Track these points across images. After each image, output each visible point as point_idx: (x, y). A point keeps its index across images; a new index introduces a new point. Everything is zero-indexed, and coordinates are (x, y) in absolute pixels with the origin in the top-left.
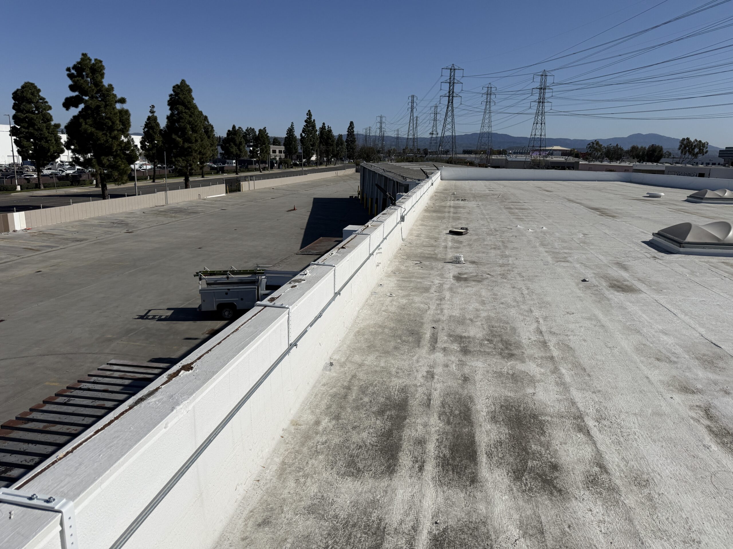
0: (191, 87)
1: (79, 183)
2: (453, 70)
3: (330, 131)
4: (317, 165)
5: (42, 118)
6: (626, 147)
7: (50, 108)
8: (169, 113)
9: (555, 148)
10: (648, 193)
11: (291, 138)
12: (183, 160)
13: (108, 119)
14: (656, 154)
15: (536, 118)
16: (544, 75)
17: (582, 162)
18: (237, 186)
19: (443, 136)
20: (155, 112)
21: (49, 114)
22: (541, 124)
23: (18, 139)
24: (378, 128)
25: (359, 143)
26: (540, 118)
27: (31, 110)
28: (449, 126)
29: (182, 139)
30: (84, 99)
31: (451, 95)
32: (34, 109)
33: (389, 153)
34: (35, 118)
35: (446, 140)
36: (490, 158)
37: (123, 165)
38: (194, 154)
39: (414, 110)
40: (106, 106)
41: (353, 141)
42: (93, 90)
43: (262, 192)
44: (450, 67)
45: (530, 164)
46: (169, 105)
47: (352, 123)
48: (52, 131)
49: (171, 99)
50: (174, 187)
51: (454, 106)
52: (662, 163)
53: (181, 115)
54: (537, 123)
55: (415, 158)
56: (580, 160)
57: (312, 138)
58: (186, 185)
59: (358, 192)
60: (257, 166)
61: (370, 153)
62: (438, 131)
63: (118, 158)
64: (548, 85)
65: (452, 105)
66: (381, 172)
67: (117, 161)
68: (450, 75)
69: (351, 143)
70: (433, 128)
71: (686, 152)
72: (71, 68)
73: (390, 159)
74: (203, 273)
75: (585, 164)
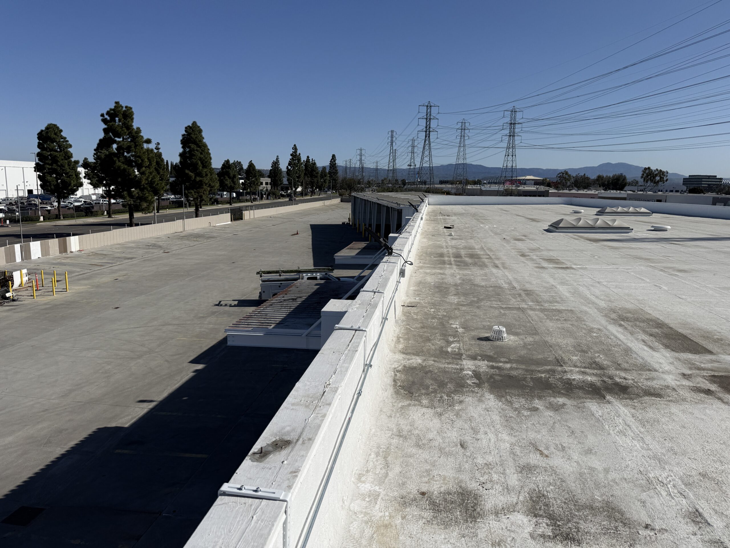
0: (201, 128)
2: (429, 107)
3: (314, 164)
4: (302, 196)
5: (64, 155)
6: (593, 176)
7: (71, 146)
8: (181, 150)
9: (528, 177)
10: (573, 211)
11: (276, 171)
12: (195, 192)
13: (138, 157)
14: (620, 183)
15: (507, 150)
16: (514, 111)
17: (552, 191)
18: (239, 215)
19: (422, 167)
20: (160, 148)
21: (69, 151)
22: (512, 156)
23: (41, 174)
24: (358, 160)
25: (341, 174)
26: (511, 150)
27: (54, 149)
28: (427, 159)
29: (194, 174)
30: (116, 140)
31: (428, 131)
32: (57, 148)
33: (369, 184)
34: (58, 156)
35: (424, 171)
36: (466, 188)
37: (150, 197)
38: (205, 187)
39: (394, 144)
40: (136, 146)
42: (126, 132)
44: (426, 104)
45: (503, 193)
46: (182, 143)
47: (334, 156)
48: (72, 167)
49: (183, 139)
50: (189, 216)
51: (431, 140)
52: (626, 191)
53: (193, 152)
54: (508, 155)
55: (395, 188)
56: (551, 188)
57: (298, 170)
58: (197, 215)
59: (349, 219)
60: (248, 197)
61: (351, 184)
62: (416, 163)
63: (145, 190)
64: (518, 120)
65: (429, 139)
66: (375, 200)
67: (145, 193)
68: (427, 112)
69: (334, 174)
70: (411, 160)
71: (648, 180)
72: (105, 114)
73: (371, 190)
74: (263, 272)
75: (555, 192)
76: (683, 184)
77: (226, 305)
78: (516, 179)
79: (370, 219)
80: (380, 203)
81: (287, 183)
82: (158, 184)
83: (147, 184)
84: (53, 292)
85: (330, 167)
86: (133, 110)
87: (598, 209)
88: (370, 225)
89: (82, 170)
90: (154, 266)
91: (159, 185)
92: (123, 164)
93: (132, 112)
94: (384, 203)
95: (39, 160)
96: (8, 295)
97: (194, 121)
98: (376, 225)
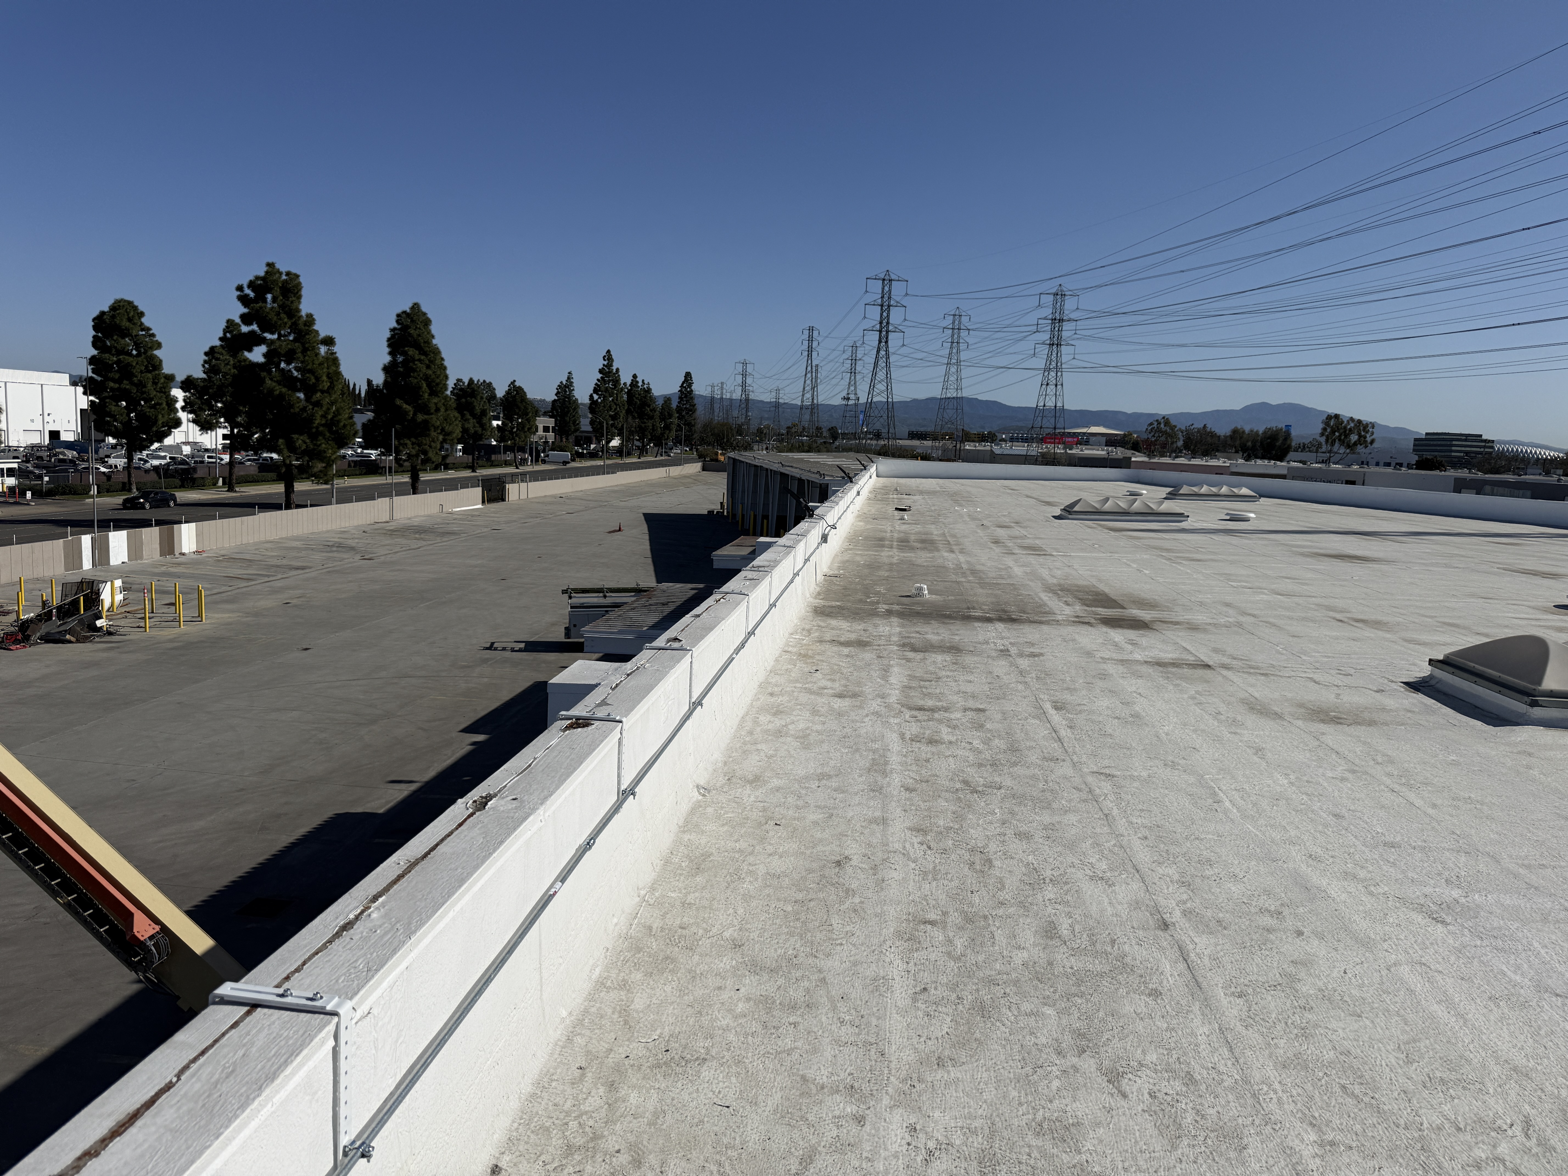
0: (430, 316)
1: (194, 483)
2: (887, 281)
3: (649, 390)
4: (621, 456)
5: (146, 363)
6: (1223, 430)
7: (159, 345)
8: (387, 359)
9: (1094, 430)
10: (1128, 491)
11: (567, 403)
12: (413, 444)
13: (308, 373)
14: (1278, 443)
15: (1046, 374)
16: (1059, 295)
17: (1138, 458)
18: (500, 491)
19: (871, 403)
21: (157, 356)
22: (1056, 385)
24: (739, 385)
25: (701, 411)
26: (1053, 374)
27: (126, 350)
28: (881, 387)
29: (413, 407)
30: (265, 338)
31: (884, 330)
32: (131, 348)
33: (761, 435)
34: (134, 364)
35: (876, 412)
36: (962, 447)
37: (330, 451)
38: (433, 434)
39: (814, 354)
40: (305, 350)
41: (691, 410)
42: (285, 323)
43: (544, 501)
44: (882, 276)
45: (1037, 459)
46: (389, 346)
47: (688, 376)
48: (161, 388)
49: (392, 336)
51: (891, 350)
52: (1287, 461)
53: (411, 364)
54: (1047, 384)
55: (815, 445)
56: (1137, 453)
57: (613, 404)
58: (415, 488)
59: (722, 503)
60: (509, 456)
61: (723, 435)
62: (860, 394)
63: (320, 438)
64: (1068, 313)
65: (887, 347)
66: (776, 467)
67: (319, 443)
68: (883, 291)
69: (687, 413)
70: (849, 388)
71: (1335, 440)
72: (245, 286)
73: (765, 447)
74: (572, 589)
75: (1142, 462)
76: (1414, 450)
77: (504, 649)
78: (1064, 433)
79: (766, 505)
80: (787, 472)
81: (589, 429)
82: (345, 426)
83: (323, 425)
84: (179, 622)
85: (680, 398)
86: (301, 279)
87: (1169, 490)
88: (765, 517)
89: (178, 394)
90: (351, 582)
91: (348, 428)
92: (279, 384)
93: (300, 283)
94: (796, 473)
95: (93, 372)
96: (99, 623)
97: (415, 301)
98: (777, 516)
